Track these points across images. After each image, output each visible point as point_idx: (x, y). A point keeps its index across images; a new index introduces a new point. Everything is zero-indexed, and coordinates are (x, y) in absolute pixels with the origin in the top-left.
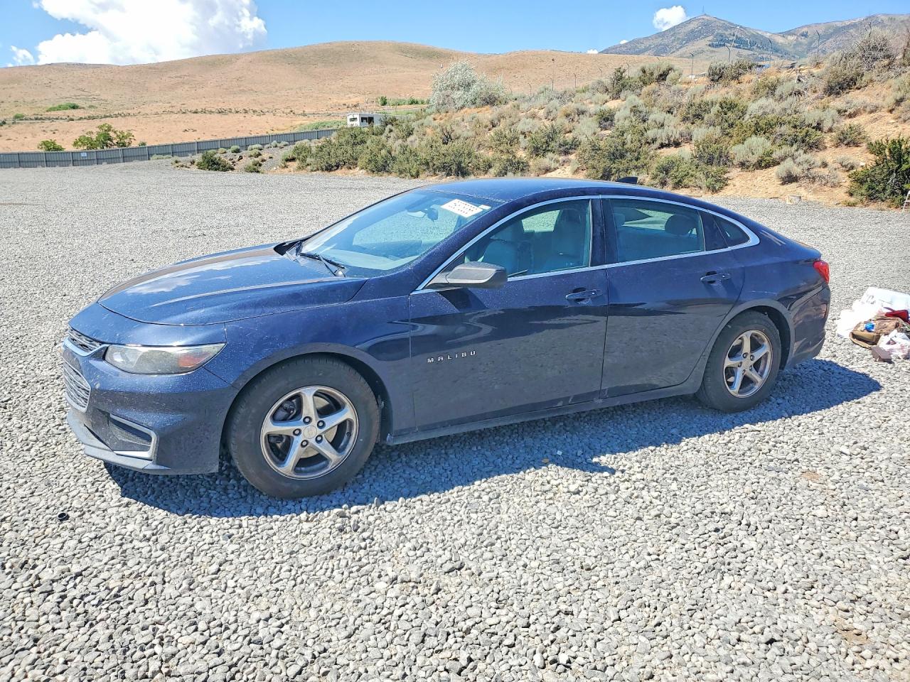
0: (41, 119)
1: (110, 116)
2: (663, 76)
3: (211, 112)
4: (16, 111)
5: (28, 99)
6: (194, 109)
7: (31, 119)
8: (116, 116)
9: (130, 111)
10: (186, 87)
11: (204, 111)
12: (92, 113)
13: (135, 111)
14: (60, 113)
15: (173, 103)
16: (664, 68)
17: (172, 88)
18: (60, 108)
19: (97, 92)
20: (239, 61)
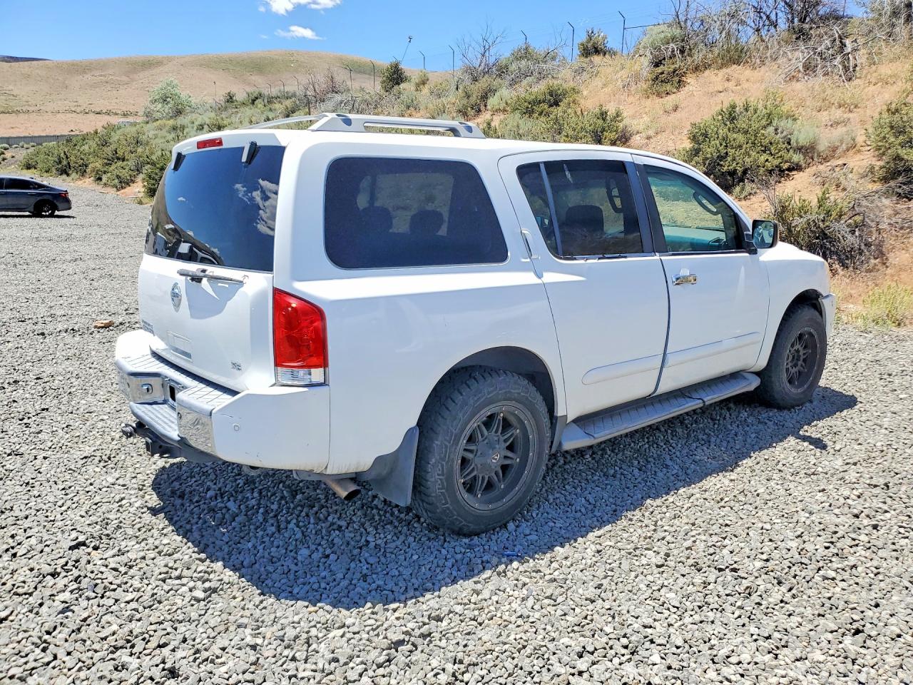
1: (8, 112)
2: (253, 101)
6: (98, 110)
8: (13, 112)
9: (31, 109)
13: (37, 108)
15: (80, 102)
16: (255, 95)
17: (94, 86)
19: (10, 87)
20: (170, 64)
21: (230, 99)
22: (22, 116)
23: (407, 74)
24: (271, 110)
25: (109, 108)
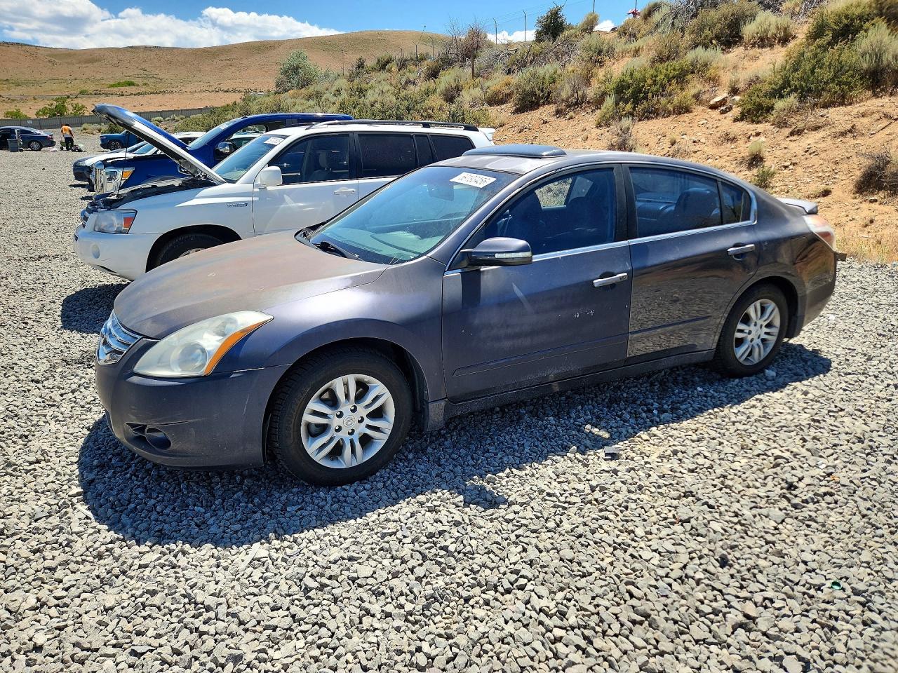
0: (100, 94)
2: (384, 66)
3: (240, 92)
4: (84, 87)
5: (98, 77)
7: (91, 94)
9: (174, 90)
10: (233, 69)
11: (234, 91)
12: (143, 89)
13: (178, 89)
14: (116, 89)
15: (212, 83)
16: (386, 59)
17: (221, 69)
18: (119, 84)
19: (157, 72)
20: (281, 47)
21: (361, 65)
22: (167, 96)
23: (567, 22)
24: (410, 71)
25: (235, 87)
